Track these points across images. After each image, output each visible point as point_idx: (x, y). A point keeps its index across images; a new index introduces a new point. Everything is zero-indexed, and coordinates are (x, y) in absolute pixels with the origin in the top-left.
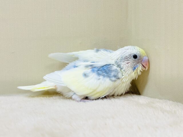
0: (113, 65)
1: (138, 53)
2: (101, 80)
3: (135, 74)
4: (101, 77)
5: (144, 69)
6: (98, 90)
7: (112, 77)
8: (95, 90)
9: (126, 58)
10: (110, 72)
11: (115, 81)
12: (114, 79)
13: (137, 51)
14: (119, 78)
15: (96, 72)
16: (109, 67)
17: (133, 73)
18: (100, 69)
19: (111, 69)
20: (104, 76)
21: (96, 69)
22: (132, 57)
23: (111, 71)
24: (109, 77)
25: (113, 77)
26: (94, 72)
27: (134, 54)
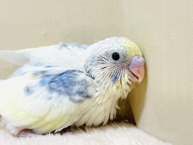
0: (80, 72)
1: (122, 49)
2: (53, 100)
3: (119, 89)
4: (55, 94)
5: (135, 80)
6: (48, 119)
7: (75, 95)
8: (42, 119)
9: (101, 60)
10: (71, 85)
11: (80, 101)
12: (77, 97)
13: (119, 46)
14: (88, 97)
15: (47, 84)
16: (71, 75)
17: (115, 87)
18: (54, 78)
19: (74, 80)
20: (60, 92)
21: (48, 79)
22: (111, 58)
23: (73, 83)
24: (68, 94)
25: (77, 94)
26: (44, 85)
27: (113, 52)
